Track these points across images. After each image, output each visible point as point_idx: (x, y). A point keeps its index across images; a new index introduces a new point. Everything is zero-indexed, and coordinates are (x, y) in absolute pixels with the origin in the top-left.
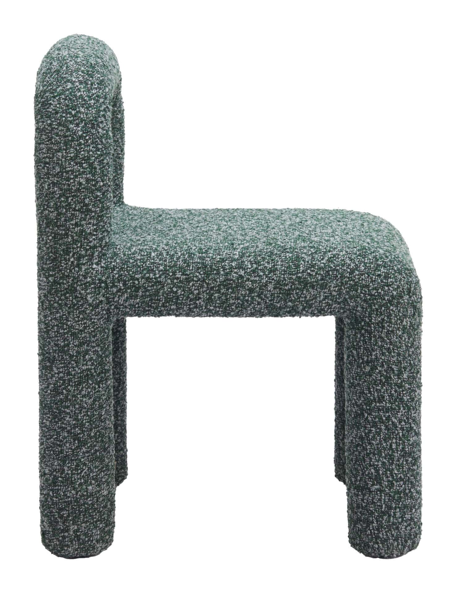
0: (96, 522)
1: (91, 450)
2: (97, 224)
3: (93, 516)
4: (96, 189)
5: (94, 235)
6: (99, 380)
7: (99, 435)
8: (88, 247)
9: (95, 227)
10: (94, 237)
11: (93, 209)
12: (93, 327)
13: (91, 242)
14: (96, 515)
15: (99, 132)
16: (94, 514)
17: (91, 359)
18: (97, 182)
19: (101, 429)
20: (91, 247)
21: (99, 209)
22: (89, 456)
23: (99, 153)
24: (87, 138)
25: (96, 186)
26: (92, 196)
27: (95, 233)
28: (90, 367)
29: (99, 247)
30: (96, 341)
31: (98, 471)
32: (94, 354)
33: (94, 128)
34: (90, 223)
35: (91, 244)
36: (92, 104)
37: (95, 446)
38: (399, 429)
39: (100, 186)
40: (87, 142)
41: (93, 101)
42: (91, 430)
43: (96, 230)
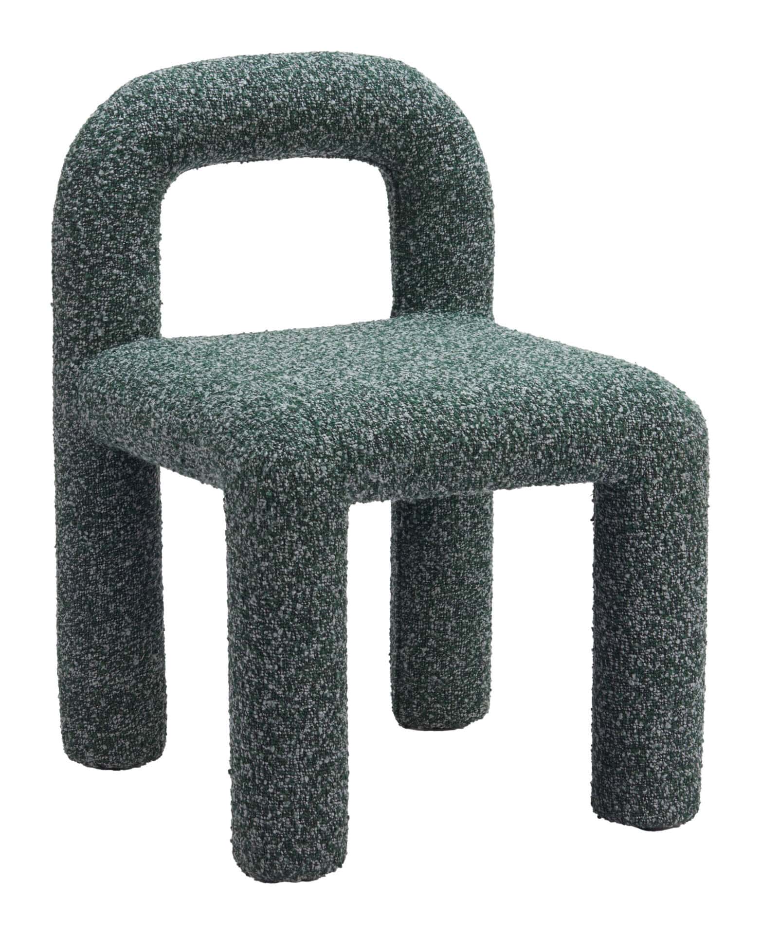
0: (82, 720)
1: (75, 619)
2: (78, 308)
3: (78, 710)
4: (79, 259)
5: (76, 322)
6: (83, 524)
7: (85, 601)
8: (68, 338)
9: (76, 311)
10: (74, 325)
11: (73, 286)
12: (73, 450)
13: (71, 331)
14: (81, 710)
15: (94, 182)
16: (79, 708)
17: (72, 493)
18: (82, 250)
19: (89, 593)
20: (71, 339)
21: (82, 287)
22: (72, 626)
23: (87, 210)
24: (76, 187)
25: (78, 255)
26: (74, 268)
27: (76, 319)
28: (71, 503)
29: (82, 339)
30: (78, 469)
31: (83, 650)
32: (76, 487)
33: (89, 175)
34: (70, 305)
35: (71, 334)
36: (100, 142)
37: (79, 614)
38: (245, 681)
39: (85, 257)
40: (75, 192)
41: (103, 138)
42: (75, 591)
43: (77, 316)
